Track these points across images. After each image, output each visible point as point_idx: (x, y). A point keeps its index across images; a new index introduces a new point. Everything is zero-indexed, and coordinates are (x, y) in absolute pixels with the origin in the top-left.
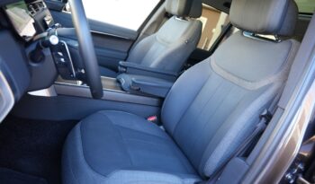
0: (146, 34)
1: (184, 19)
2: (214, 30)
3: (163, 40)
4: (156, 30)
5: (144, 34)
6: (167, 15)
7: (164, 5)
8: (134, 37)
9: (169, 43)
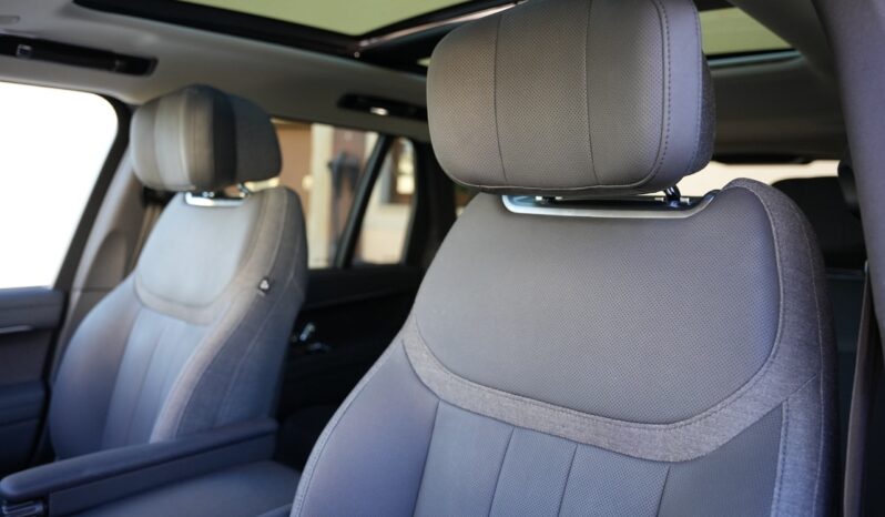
0: (95, 290)
1: (220, 196)
2: (308, 182)
3: (167, 299)
4: (130, 265)
5: (86, 290)
6: (153, 198)
7: (131, 163)
8: (50, 315)
9: (193, 306)
